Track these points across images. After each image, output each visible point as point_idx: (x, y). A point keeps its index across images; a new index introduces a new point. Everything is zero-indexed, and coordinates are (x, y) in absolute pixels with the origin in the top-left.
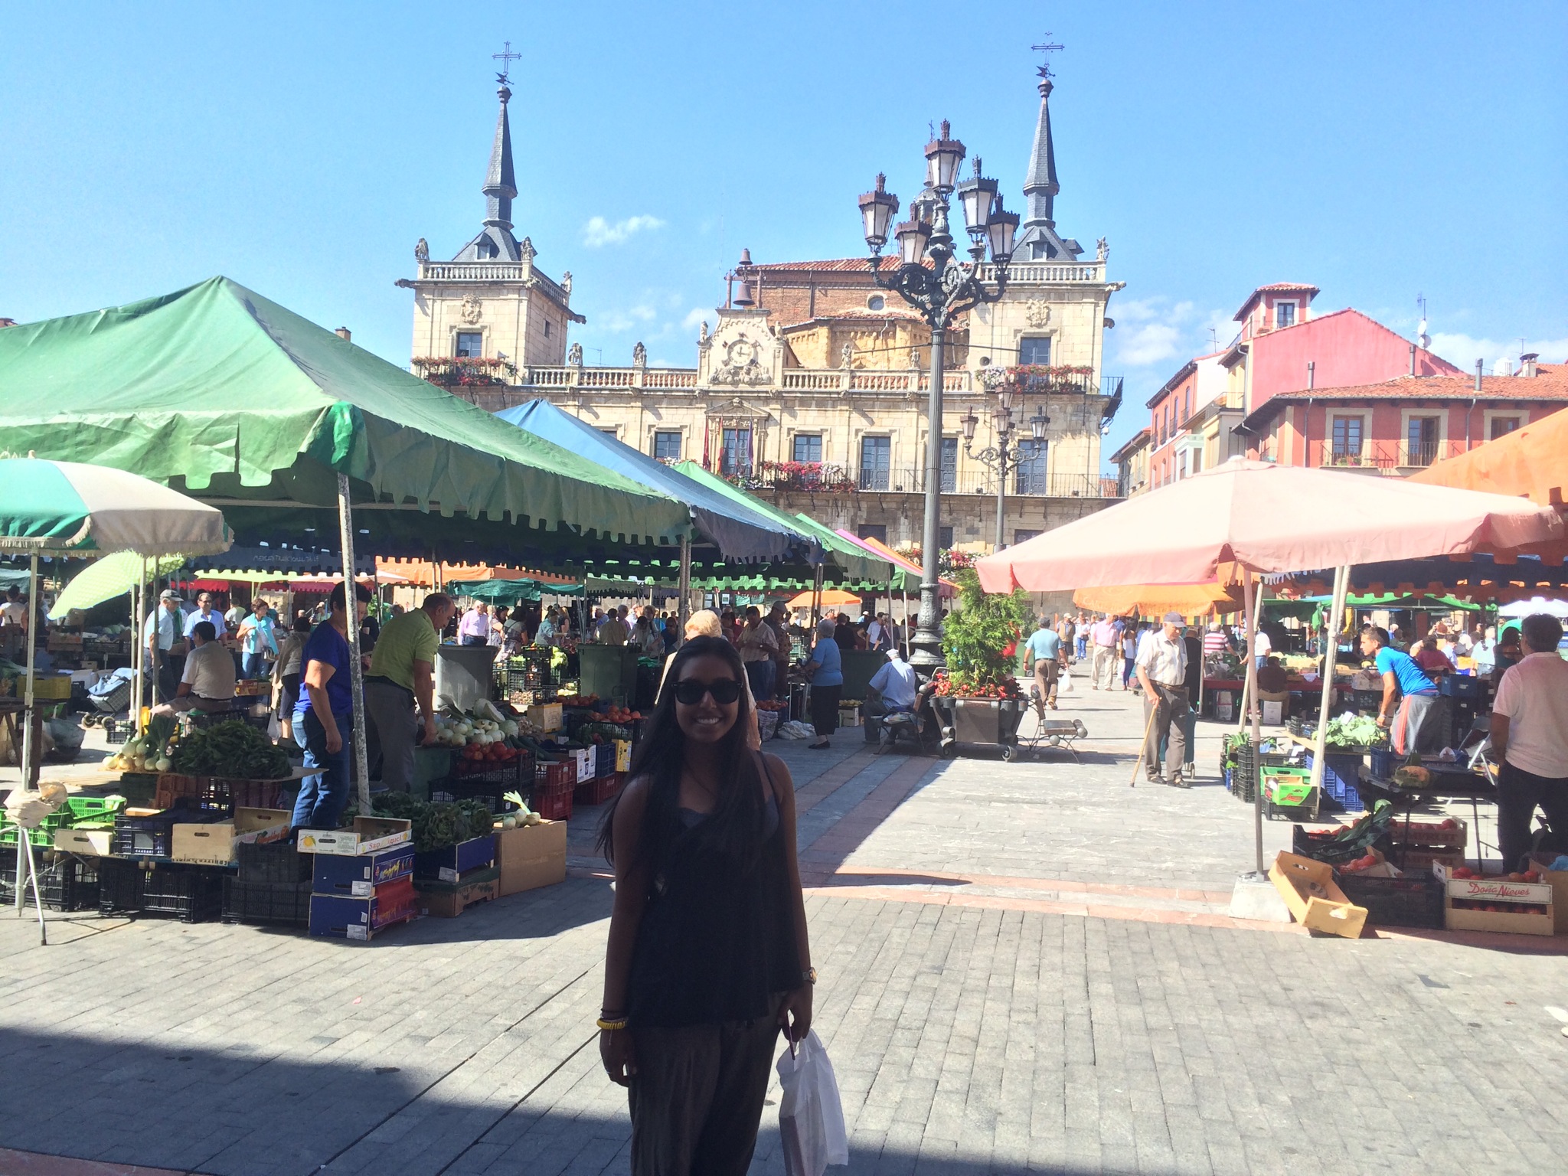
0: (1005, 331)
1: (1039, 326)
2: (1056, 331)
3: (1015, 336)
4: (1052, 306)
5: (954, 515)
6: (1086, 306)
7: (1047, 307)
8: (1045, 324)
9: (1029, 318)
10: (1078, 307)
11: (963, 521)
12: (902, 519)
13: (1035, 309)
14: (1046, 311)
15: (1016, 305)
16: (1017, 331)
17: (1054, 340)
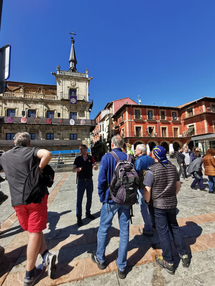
0: (66, 87)
1: (74, 86)
2: (78, 88)
3: (68, 88)
4: (76, 82)
5: (54, 130)
6: (84, 83)
7: (75, 82)
8: (75, 86)
9: (71, 84)
10: (82, 83)
11: (57, 131)
12: (40, 132)
13: (72, 82)
14: (75, 83)
15: (68, 81)
16: (68, 87)
17: (77, 90)
